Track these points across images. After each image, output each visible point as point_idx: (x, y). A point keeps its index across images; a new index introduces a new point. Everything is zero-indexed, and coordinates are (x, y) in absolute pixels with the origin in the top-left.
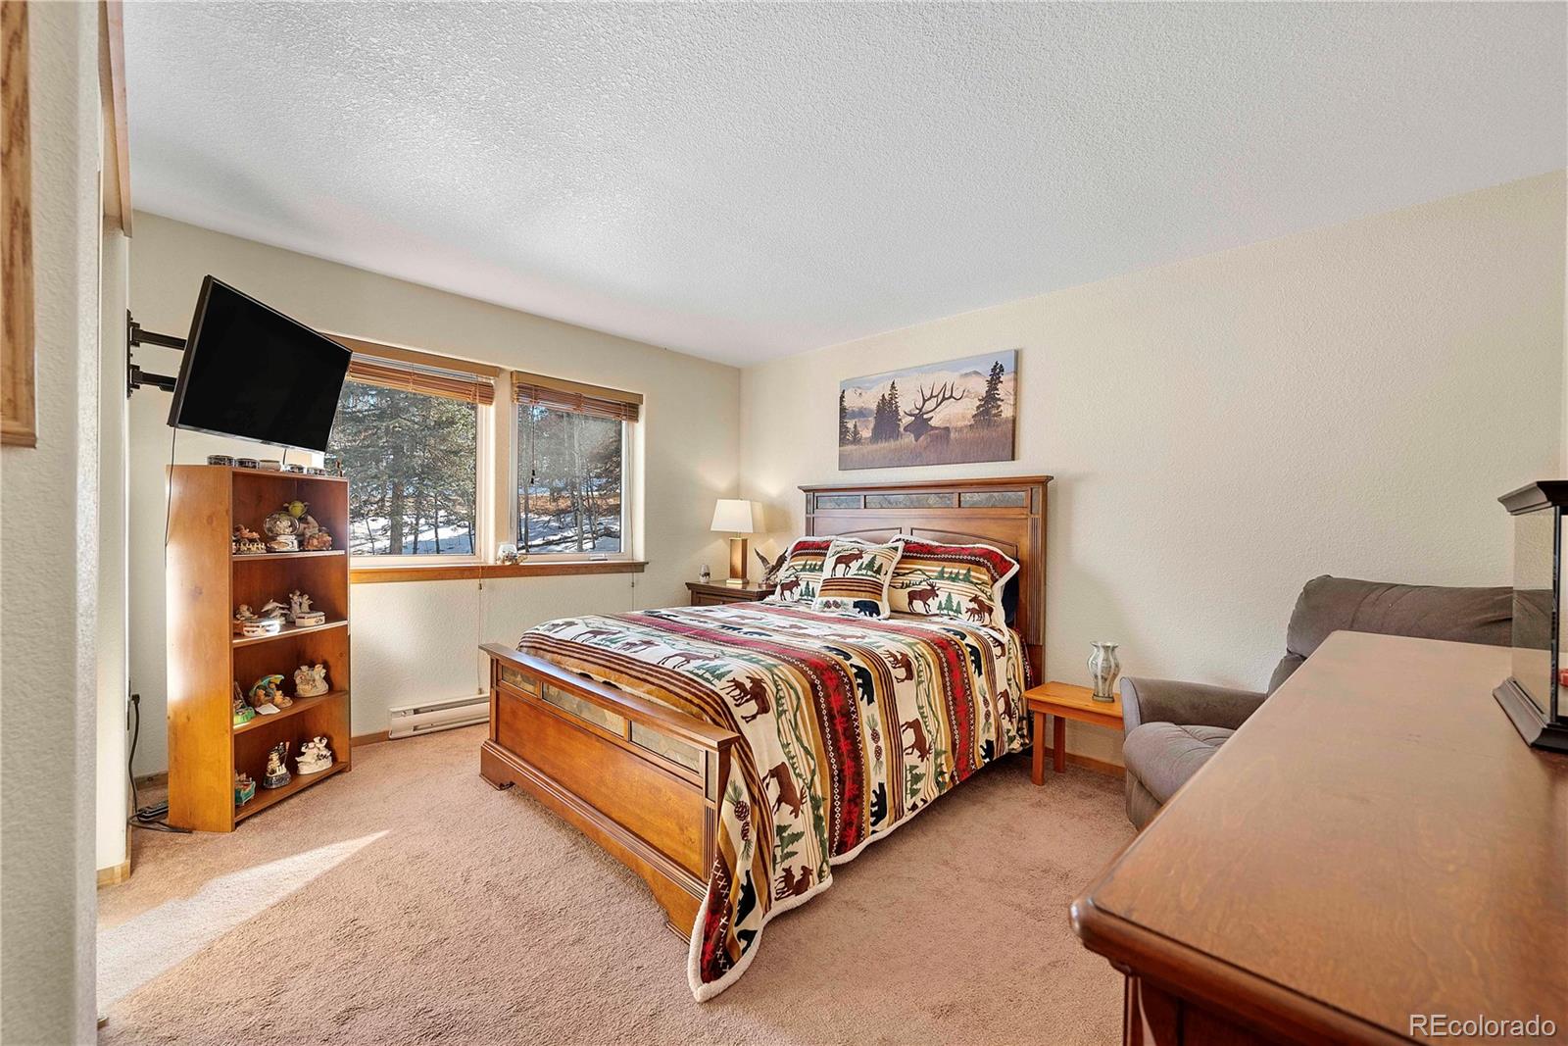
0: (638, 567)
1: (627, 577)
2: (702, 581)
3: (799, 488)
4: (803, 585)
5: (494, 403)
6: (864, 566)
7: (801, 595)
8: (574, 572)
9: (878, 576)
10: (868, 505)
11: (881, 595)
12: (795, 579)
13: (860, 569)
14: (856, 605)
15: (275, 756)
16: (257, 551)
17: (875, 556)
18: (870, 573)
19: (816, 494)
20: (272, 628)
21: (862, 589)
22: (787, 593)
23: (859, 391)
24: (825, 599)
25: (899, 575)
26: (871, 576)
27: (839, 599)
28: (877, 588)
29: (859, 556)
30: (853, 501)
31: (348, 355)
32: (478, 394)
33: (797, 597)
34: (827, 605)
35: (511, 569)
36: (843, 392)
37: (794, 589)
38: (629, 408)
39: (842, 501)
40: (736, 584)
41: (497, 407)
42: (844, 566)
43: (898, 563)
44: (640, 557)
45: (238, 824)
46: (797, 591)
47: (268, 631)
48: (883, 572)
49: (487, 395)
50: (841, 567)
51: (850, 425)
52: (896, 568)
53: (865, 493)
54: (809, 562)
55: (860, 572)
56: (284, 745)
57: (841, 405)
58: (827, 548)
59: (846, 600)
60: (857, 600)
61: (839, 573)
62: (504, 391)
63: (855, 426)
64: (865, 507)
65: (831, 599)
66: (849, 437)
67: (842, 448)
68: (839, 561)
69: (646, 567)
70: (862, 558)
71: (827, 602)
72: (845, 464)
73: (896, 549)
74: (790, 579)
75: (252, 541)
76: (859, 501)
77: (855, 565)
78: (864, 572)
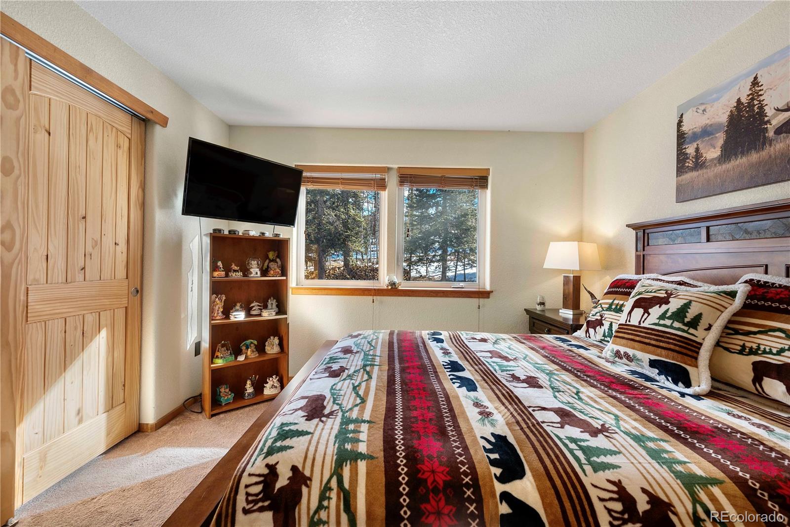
0: (485, 294)
1: (474, 302)
2: (539, 308)
3: (628, 226)
4: (606, 325)
5: (387, 190)
6: (669, 314)
7: (604, 336)
8: (434, 295)
9: (692, 331)
10: (712, 237)
11: (696, 359)
12: (599, 318)
13: (663, 317)
14: (653, 364)
15: (249, 382)
16: (237, 276)
17: (690, 302)
18: (677, 324)
19: (647, 231)
20: (239, 316)
21: (661, 344)
22: (591, 331)
23: (702, 108)
24: (616, 348)
25: (737, 332)
26: (679, 329)
27: (631, 352)
28: (691, 349)
29: (665, 301)
30: (692, 235)
31: (300, 172)
32: (375, 185)
33: (599, 337)
34: (617, 354)
35: (393, 290)
36: (682, 115)
37: (598, 328)
38: (480, 180)
39: (678, 236)
40: (567, 314)
41: (388, 191)
42: (641, 311)
43: (735, 315)
44: (488, 288)
45: (213, 416)
46: (600, 330)
47: (236, 318)
48: (703, 324)
49: (381, 184)
50: (639, 312)
51: (690, 150)
52: (730, 322)
53: (708, 224)
54: (616, 302)
55: (662, 322)
56: (255, 377)
57: (678, 130)
58: (633, 287)
59: (639, 354)
60: (653, 357)
61: (635, 319)
62: (392, 181)
63: (697, 150)
64: (708, 240)
65: (623, 350)
66: (690, 164)
67: (680, 178)
68: (637, 304)
69: (491, 295)
70: (667, 302)
71: (618, 352)
72: (683, 195)
73: (733, 295)
74: (596, 317)
75: (235, 271)
76: (699, 233)
77: (656, 311)
78: (668, 322)
